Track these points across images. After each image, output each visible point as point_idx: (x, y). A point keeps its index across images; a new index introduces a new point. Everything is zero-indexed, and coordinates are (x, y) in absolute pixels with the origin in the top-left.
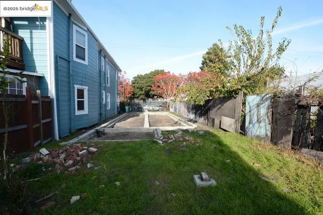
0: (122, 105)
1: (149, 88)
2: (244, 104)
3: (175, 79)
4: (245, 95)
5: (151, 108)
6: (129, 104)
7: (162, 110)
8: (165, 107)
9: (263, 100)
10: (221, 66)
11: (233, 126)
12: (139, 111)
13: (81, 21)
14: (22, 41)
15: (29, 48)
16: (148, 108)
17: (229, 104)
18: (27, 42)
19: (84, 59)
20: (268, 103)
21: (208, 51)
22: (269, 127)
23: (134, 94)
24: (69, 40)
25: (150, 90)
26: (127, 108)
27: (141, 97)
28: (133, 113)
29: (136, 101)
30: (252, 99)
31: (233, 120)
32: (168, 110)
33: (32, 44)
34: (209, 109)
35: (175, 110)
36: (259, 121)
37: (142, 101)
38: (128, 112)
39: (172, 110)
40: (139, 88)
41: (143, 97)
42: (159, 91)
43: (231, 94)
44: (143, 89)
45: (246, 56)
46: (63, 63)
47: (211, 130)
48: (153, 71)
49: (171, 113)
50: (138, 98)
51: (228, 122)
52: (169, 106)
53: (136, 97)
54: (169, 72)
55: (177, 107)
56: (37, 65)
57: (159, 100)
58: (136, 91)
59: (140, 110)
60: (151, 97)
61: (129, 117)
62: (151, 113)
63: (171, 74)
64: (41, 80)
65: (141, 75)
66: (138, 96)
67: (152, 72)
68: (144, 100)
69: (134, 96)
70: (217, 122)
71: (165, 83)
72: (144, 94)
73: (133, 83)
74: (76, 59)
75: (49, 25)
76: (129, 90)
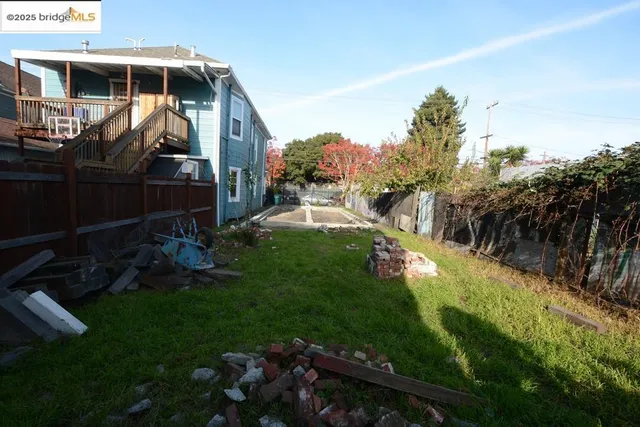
0: (270, 193)
1: (313, 165)
2: (419, 201)
5: (315, 200)
6: (280, 192)
7: (333, 205)
8: (337, 199)
9: (430, 197)
11: (409, 225)
12: (295, 204)
13: (240, 89)
14: (189, 122)
15: (195, 128)
16: (310, 200)
18: (194, 122)
19: (239, 135)
21: (425, 100)
22: (431, 224)
23: (286, 174)
24: (228, 115)
25: (315, 168)
26: (276, 197)
27: (297, 179)
28: (286, 207)
29: (289, 187)
30: (424, 196)
31: (410, 219)
32: (343, 205)
33: (198, 124)
35: (353, 205)
36: (425, 219)
37: (298, 188)
38: (279, 204)
39: (348, 205)
40: (296, 164)
41: (302, 180)
42: (330, 172)
43: (409, 190)
44: (303, 166)
46: (224, 142)
48: (322, 133)
49: (348, 209)
50: (291, 181)
51: (406, 221)
52: (344, 199)
54: (349, 140)
55: (356, 201)
57: (330, 187)
58: (290, 168)
59: (296, 202)
60: (315, 181)
61: (280, 211)
62: (315, 208)
63: (353, 142)
64: (205, 163)
65: (300, 142)
66: (292, 177)
67: (319, 136)
68: (302, 186)
69: (285, 177)
70: (397, 221)
71: (342, 159)
72: (303, 175)
73: (285, 155)
74: (232, 136)
75: (217, 105)
76: (277, 167)
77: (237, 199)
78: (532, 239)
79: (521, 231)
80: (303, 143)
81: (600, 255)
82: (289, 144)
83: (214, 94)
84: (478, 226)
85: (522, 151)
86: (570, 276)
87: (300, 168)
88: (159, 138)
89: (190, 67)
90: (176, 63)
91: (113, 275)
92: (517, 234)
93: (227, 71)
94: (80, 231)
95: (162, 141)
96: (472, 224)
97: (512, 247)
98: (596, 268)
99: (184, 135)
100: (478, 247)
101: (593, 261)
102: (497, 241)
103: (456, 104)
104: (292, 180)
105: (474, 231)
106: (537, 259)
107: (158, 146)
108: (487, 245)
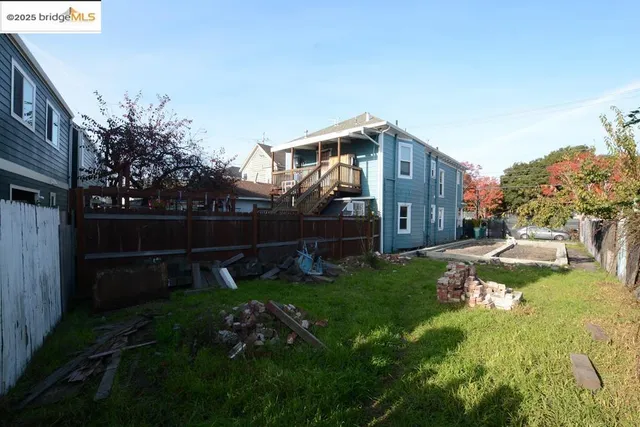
0: (469, 225)
11: (612, 266)
14: (361, 171)
15: (366, 175)
18: (365, 171)
19: (408, 174)
22: (626, 261)
23: (504, 204)
24: (395, 160)
26: (477, 230)
31: (613, 255)
33: (367, 172)
34: (602, 238)
36: (623, 255)
46: (389, 184)
51: (609, 259)
56: (369, 183)
58: (510, 197)
64: (373, 201)
69: (503, 208)
70: (605, 260)
73: (504, 182)
74: (400, 176)
75: (380, 154)
76: (492, 196)
77: (408, 231)
80: (527, 166)
82: (509, 169)
83: (377, 147)
88: (334, 186)
89: (354, 133)
90: (345, 133)
91: (265, 270)
93: (387, 126)
94: (258, 246)
95: (336, 189)
99: (357, 182)
107: (332, 193)
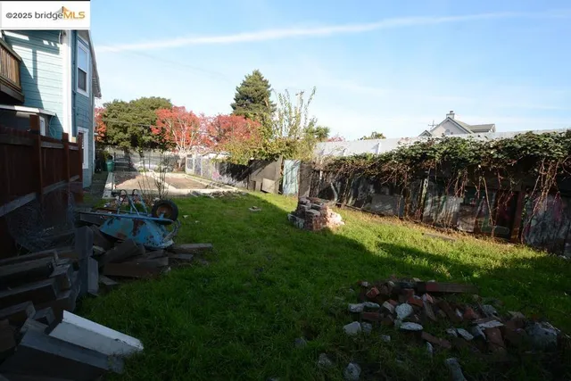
1: (140, 129)
2: (282, 167)
3: (192, 120)
4: (284, 158)
7: (170, 171)
8: (175, 165)
9: (295, 164)
10: (266, 130)
11: (273, 188)
15: (31, 74)
17: (270, 166)
19: (85, 89)
20: (297, 168)
21: (245, 79)
22: (297, 186)
23: (106, 138)
25: (142, 132)
26: (109, 163)
27: (121, 144)
30: (288, 163)
31: (274, 182)
32: (184, 170)
34: (250, 172)
35: (198, 171)
36: (292, 182)
38: (114, 171)
39: (190, 171)
40: (120, 127)
41: (128, 144)
43: (272, 158)
44: (129, 130)
45: (287, 124)
47: (252, 193)
51: (269, 184)
52: (183, 164)
53: (110, 144)
54: (183, 108)
55: (201, 167)
58: (111, 132)
59: (131, 168)
63: (187, 111)
65: (122, 103)
66: (115, 141)
70: (258, 184)
71: (176, 125)
72: (128, 139)
78: (384, 193)
79: (374, 188)
80: (127, 105)
81: (430, 201)
84: (339, 185)
85: (326, 130)
86: (412, 215)
87: (125, 132)
92: (372, 191)
96: (334, 185)
97: (370, 200)
98: (428, 209)
100: (341, 201)
101: (425, 205)
102: (355, 196)
103: (269, 87)
104: (115, 144)
105: (336, 189)
106: (388, 207)
108: (348, 199)
